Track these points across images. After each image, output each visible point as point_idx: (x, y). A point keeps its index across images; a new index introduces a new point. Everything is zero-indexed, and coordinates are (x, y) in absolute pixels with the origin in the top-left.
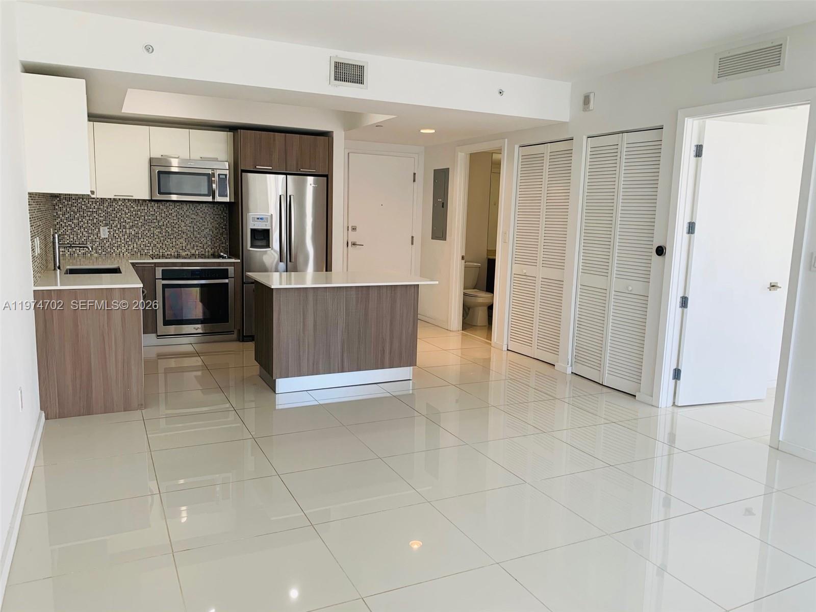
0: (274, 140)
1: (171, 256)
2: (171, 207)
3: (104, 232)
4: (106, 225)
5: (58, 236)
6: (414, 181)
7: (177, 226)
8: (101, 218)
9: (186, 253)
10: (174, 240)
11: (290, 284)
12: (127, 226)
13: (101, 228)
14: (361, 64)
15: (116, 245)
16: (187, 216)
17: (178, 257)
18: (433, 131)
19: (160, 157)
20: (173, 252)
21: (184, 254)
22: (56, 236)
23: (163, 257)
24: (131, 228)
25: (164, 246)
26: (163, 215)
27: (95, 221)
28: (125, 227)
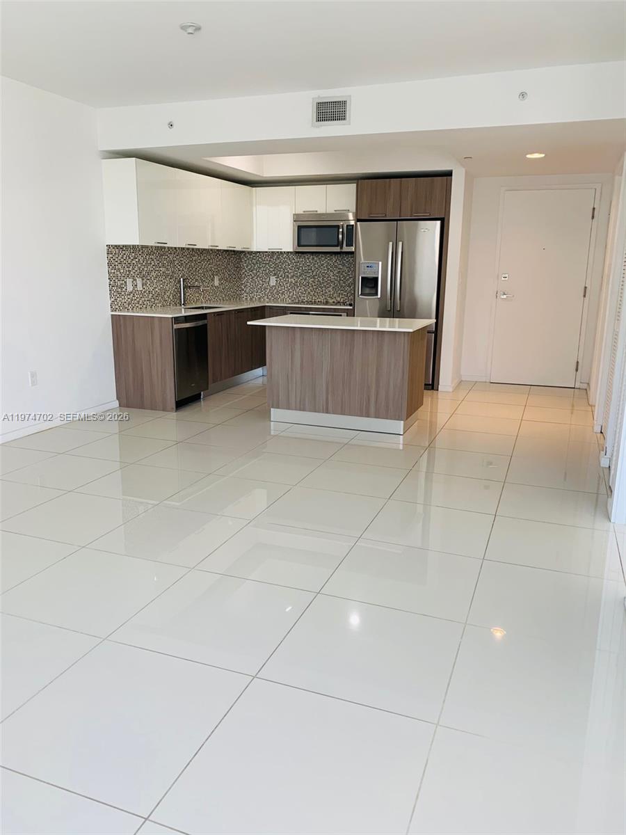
0: (390, 186)
1: (320, 303)
2: (323, 258)
3: (273, 281)
4: (275, 274)
5: (183, 280)
6: (593, 217)
7: (327, 276)
8: (271, 269)
9: (333, 300)
10: (324, 288)
12: (290, 276)
13: (271, 277)
14: (344, 100)
15: (281, 292)
16: (336, 267)
17: (327, 303)
18: (543, 155)
20: (322, 299)
21: (331, 301)
22: (182, 279)
23: (315, 303)
24: (292, 277)
25: (316, 294)
26: (316, 266)
27: (267, 271)
28: (288, 277)
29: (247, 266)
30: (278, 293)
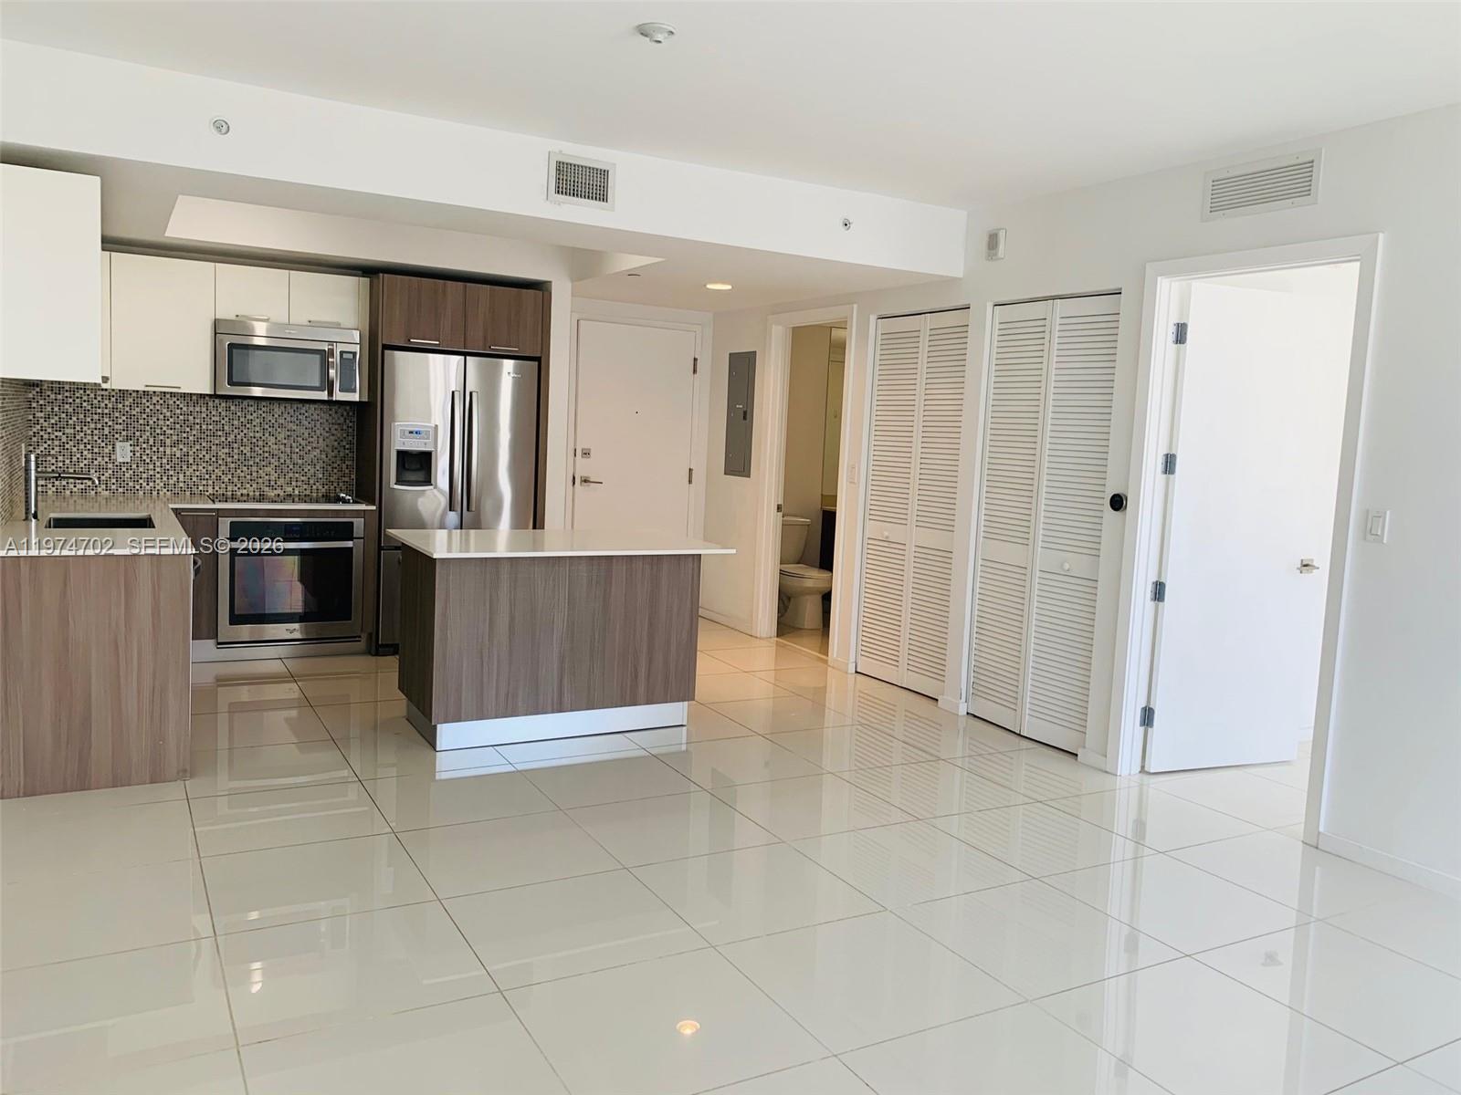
0: (444, 292)
1: (248, 498)
2: (251, 409)
3: (123, 452)
4: (128, 439)
6: (695, 371)
7: (260, 443)
8: (116, 427)
9: (276, 492)
10: (254, 469)
11: (467, 551)
12: (168, 441)
13: (118, 445)
14: (603, 168)
15: (144, 476)
16: (281, 426)
17: (262, 499)
18: (729, 287)
19: (234, 318)
20: (250, 490)
21: (272, 494)
22: (32, 457)
23: (234, 498)
24: (174, 445)
25: (235, 480)
26: (236, 422)
27: (107, 430)
28: (163, 444)
29: (47, 418)
30: (136, 477)
